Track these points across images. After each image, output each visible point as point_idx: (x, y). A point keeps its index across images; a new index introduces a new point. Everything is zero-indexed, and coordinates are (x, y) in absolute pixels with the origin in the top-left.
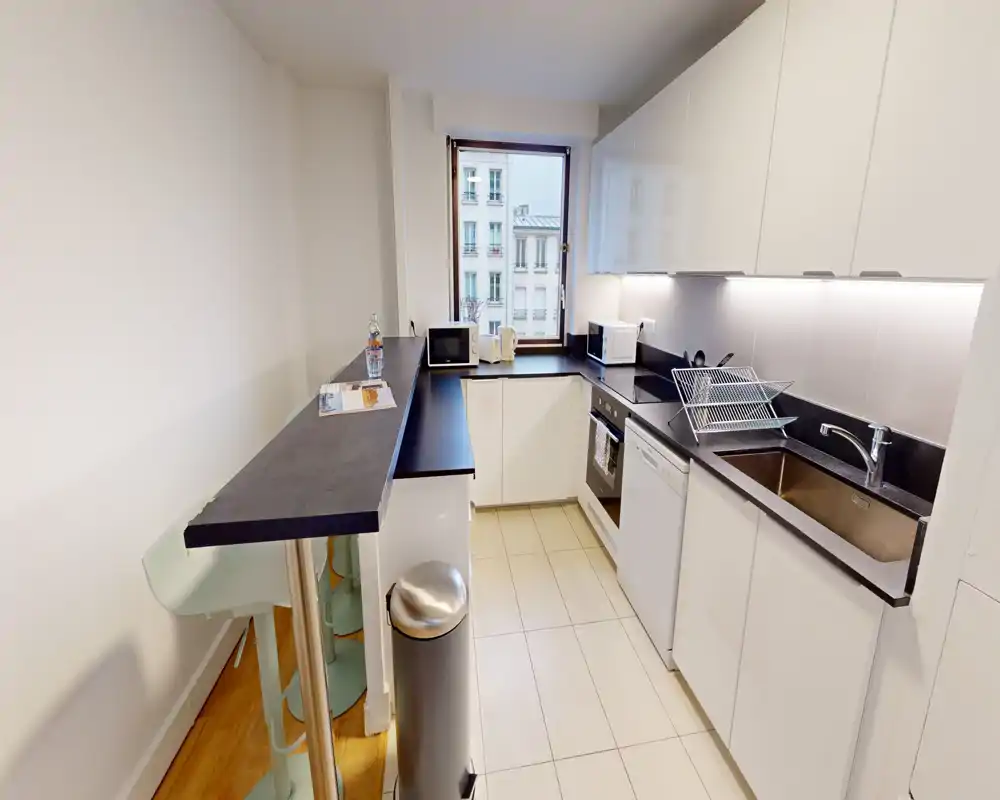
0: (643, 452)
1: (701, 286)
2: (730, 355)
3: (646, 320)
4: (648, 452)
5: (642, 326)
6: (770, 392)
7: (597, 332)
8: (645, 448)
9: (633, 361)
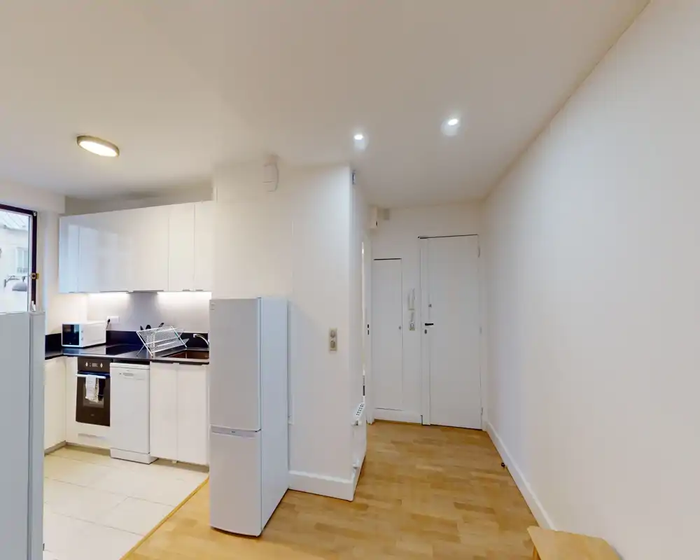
0: (124, 374)
1: (144, 298)
2: (163, 324)
3: (111, 317)
4: (127, 372)
5: (109, 321)
6: (179, 333)
7: (69, 330)
8: (125, 371)
9: (105, 341)
